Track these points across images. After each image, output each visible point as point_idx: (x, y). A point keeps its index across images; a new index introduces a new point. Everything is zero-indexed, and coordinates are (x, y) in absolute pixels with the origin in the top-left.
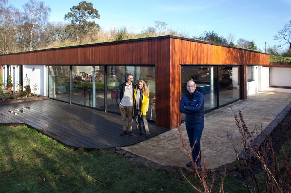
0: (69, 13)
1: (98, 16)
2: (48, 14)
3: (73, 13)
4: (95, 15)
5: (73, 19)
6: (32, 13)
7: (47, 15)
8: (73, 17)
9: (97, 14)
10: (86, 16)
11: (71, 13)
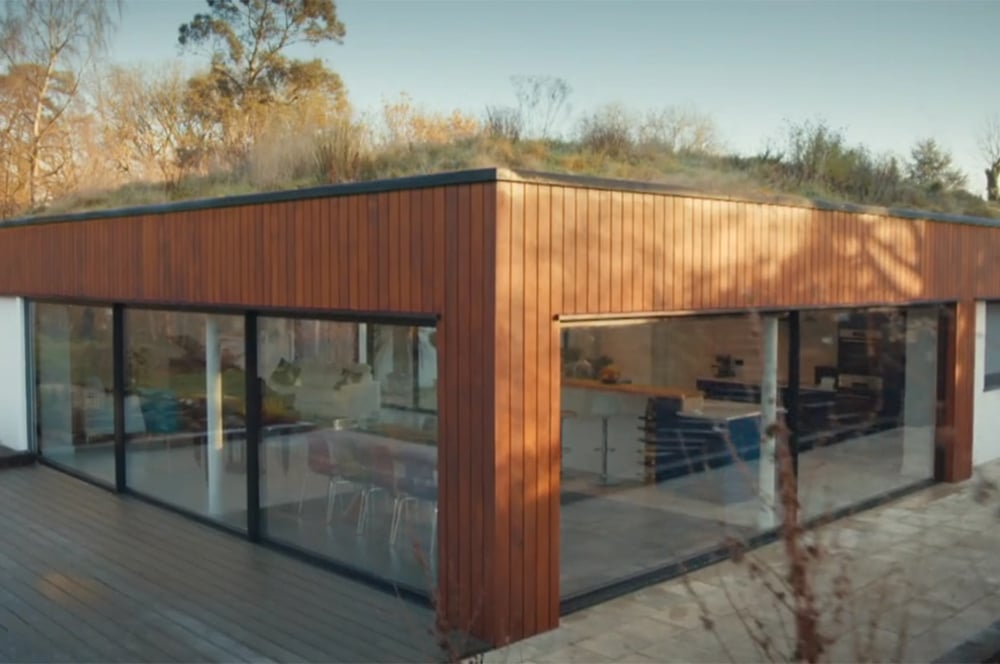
0: (198, 17)
1: (336, 30)
2: (109, 21)
3: (216, 18)
4: (321, 23)
5: (217, 47)
6: (36, 19)
7: (106, 27)
8: (216, 40)
9: (330, 19)
10: (277, 31)
11: (208, 17)
